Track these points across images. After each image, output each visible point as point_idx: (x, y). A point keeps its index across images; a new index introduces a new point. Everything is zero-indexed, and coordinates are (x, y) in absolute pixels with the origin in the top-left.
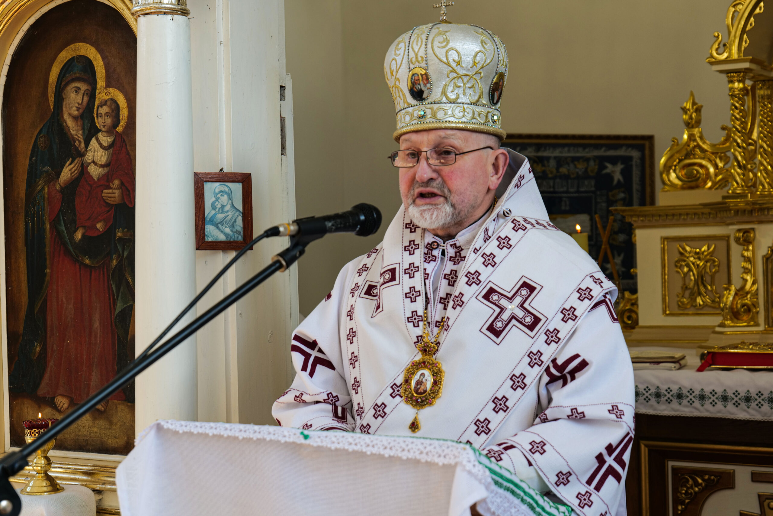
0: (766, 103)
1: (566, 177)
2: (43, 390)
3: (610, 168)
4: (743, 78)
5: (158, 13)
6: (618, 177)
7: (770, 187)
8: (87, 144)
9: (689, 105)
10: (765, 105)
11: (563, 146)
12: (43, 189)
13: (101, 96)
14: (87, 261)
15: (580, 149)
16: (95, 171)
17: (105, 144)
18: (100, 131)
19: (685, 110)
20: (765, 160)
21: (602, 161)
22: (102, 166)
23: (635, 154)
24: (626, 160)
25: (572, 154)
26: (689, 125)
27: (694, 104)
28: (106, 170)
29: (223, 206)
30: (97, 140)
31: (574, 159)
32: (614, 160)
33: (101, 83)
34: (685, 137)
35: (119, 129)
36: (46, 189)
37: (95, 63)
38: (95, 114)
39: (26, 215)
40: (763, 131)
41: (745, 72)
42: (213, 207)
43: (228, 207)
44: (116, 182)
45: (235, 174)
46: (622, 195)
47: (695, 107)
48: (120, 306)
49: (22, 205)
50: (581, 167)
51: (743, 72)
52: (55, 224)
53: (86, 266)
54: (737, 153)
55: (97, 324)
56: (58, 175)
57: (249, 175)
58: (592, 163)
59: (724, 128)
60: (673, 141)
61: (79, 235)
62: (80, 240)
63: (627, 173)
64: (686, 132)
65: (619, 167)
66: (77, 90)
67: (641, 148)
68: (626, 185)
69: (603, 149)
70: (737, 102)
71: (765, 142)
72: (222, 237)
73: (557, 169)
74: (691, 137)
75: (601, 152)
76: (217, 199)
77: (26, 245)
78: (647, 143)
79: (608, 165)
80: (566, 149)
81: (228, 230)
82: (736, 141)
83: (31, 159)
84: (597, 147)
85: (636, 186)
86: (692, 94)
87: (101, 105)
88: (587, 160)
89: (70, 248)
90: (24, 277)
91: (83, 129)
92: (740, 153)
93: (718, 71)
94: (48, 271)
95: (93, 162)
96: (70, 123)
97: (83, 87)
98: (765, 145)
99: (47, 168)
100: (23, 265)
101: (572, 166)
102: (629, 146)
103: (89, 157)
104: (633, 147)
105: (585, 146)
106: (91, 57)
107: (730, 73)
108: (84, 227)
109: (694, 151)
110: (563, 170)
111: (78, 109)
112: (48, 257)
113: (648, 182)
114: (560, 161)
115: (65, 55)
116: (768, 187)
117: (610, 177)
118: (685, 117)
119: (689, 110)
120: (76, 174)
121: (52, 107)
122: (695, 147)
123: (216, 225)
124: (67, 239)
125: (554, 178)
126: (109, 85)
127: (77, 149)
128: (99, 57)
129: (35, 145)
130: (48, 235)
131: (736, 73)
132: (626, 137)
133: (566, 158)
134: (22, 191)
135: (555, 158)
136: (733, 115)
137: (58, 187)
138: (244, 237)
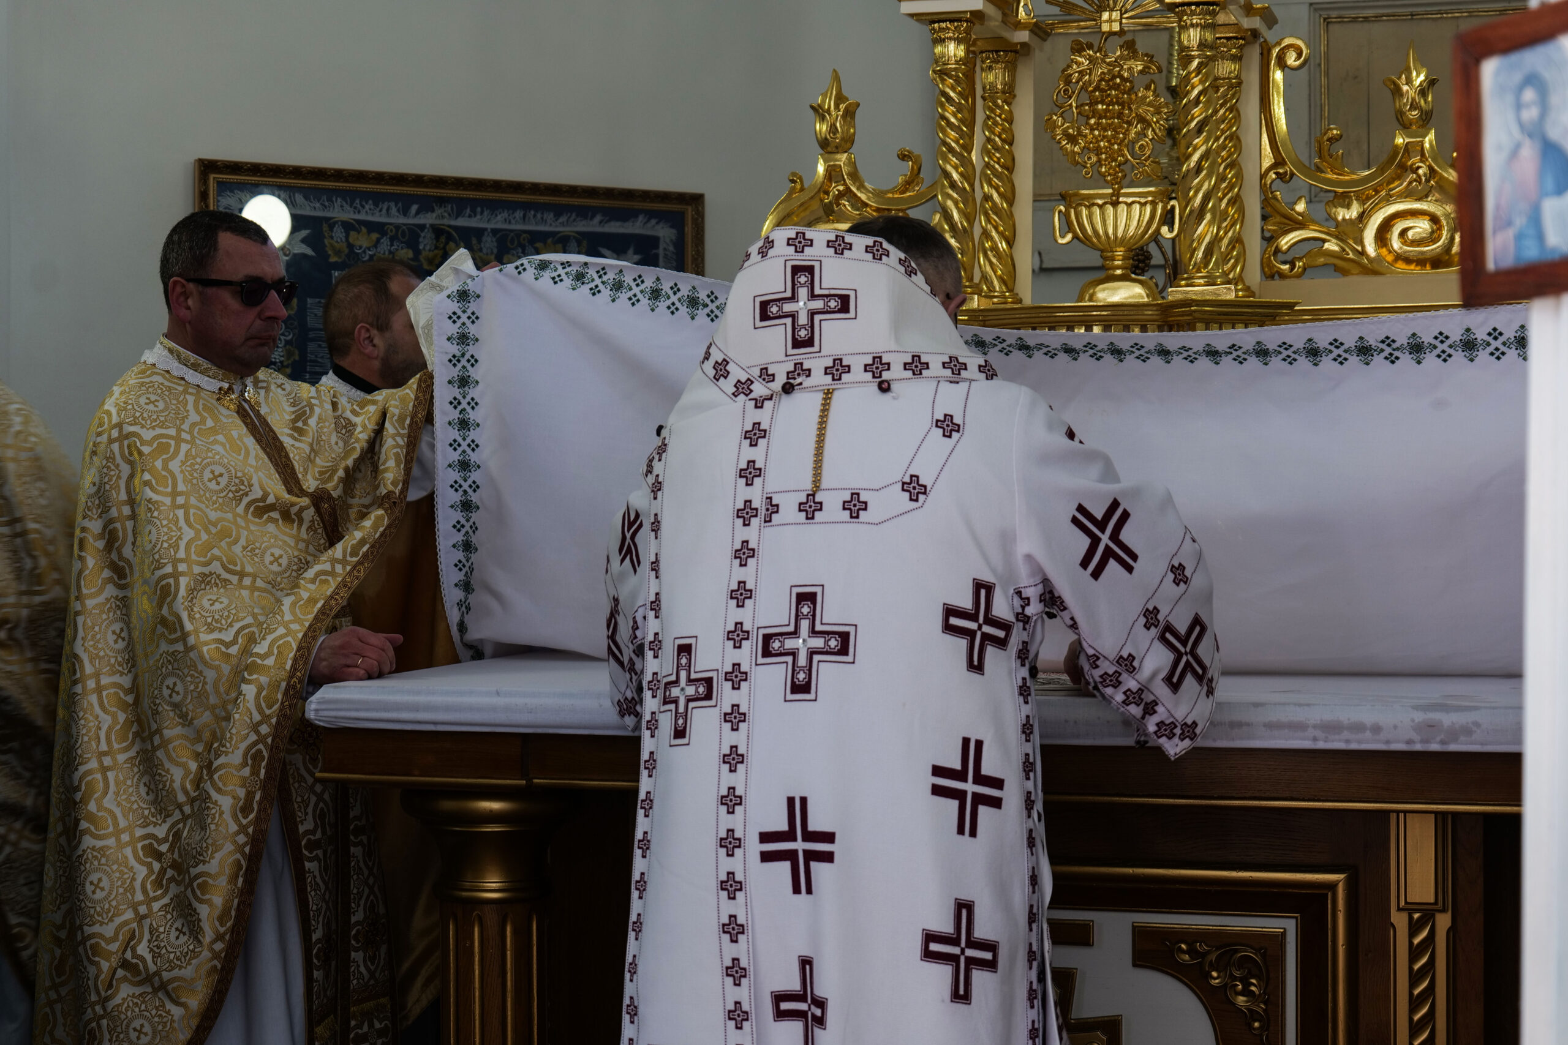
0: (999, 101)
4: (967, 34)
7: (1004, 289)
9: (830, 103)
10: (998, 106)
11: (512, 206)
15: (549, 216)
19: (819, 112)
20: (996, 228)
21: (594, 244)
23: (664, 233)
24: (646, 245)
25: (531, 226)
26: (825, 145)
27: (840, 98)
31: (538, 238)
32: (621, 245)
34: (821, 169)
40: (992, 163)
41: (971, 22)
47: (842, 107)
51: (967, 21)
54: (950, 203)
58: (573, 248)
59: (904, 157)
60: (793, 181)
64: (821, 161)
67: (676, 221)
69: (598, 218)
70: (953, 89)
71: (997, 189)
73: (499, 257)
74: (832, 173)
75: (594, 226)
78: (690, 211)
80: (519, 214)
82: (947, 175)
84: (585, 213)
86: (836, 77)
88: (563, 240)
92: (956, 203)
93: (912, 15)
98: (995, 196)
102: (651, 214)
104: (660, 216)
105: (559, 211)
107: (939, 21)
109: (838, 205)
114: (507, 241)
116: (1000, 287)
118: (822, 128)
119: (828, 111)
122: (841, 195)
131: (951, 21)
132: (645, 195)
133: (518, 234)
135: (495, 232)
136: (943, 117)
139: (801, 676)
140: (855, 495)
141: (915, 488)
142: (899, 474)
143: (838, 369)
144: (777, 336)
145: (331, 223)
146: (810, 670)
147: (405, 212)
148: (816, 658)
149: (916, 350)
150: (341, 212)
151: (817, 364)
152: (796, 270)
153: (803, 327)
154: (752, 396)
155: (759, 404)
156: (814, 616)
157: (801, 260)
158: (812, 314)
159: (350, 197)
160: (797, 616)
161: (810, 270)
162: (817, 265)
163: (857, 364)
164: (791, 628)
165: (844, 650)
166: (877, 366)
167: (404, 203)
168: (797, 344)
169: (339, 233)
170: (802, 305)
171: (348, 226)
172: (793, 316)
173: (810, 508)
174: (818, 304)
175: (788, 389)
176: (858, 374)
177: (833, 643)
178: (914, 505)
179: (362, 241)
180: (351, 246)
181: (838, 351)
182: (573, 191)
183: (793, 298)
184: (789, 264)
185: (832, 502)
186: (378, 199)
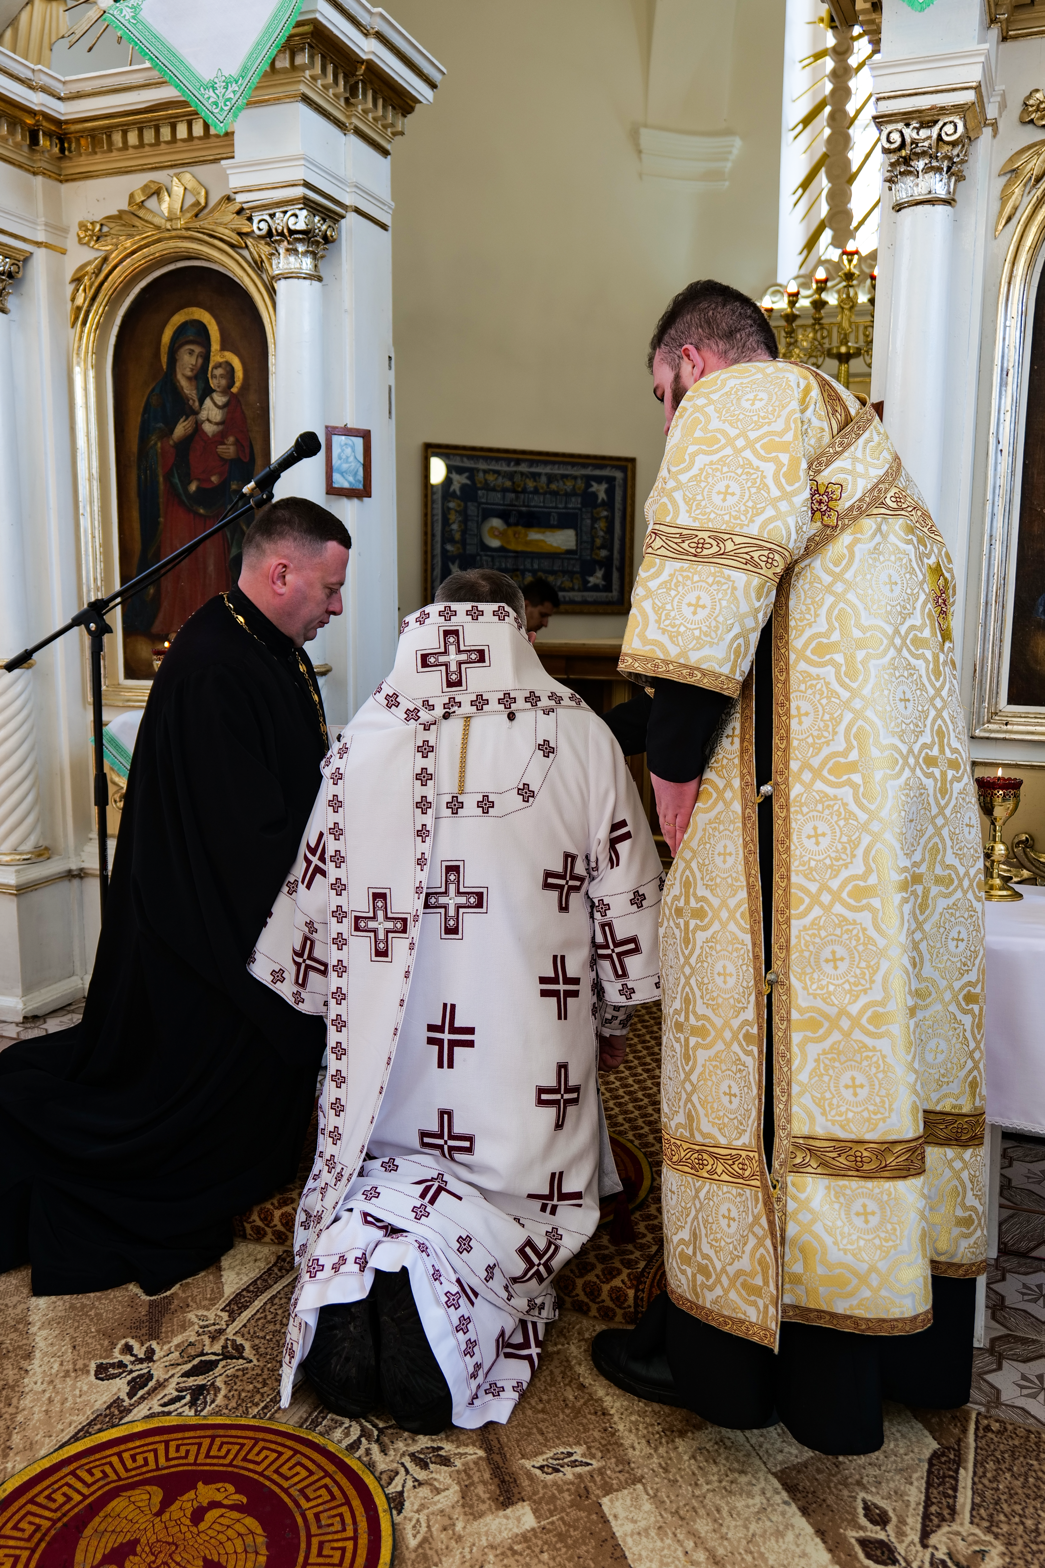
1: (555, 493)
2: (157, 627)
3: (595, 487)
5: (298, 278)
6: (602, 495)
8: (201, 402)
11: (553, 463)
12: (156, 444)
13: (217, 357)
14: (202, 511)
15: (569, 467)
16: (208, 428)
17: (220, 404)
18: (214, 391)
21: (588, 479)
22: (217, 424)
23: (619, 475)
24: (610, 480)
25: (561, 472)
28: (221, 427)
29: (348, 457)
30: (212, 399)
31: (564, 477)
32: (599, 480)
33: (215, 346)
35: (234, 390)
36: (159, 444)
37: (209, 328)
38: (209, 375)
39: (139, 468)
42: (340, 458)
43: (351, 459)
44: (231, 439)
45: (358, 430)
46: (605, 513)
48: (234, 552)
49: (134, 458)
50: (569, 484)
52: (168, 477)
53: (201, 515)
55: (211, 568)
56: (172, 431)
57: (369, 431)
58: (579, 481)
61: (193, 487)
62: (195, 492)
63: (610, 492)
65: (604, 486)
66: (191, 352)
67: (624, 470)
68: (609, 504)
69: (590, 468)
72: (346, 485)
73: (548, 485)
75: (588, 472)
76: (343, 451)
77: (139, 495)
78: (630, 466)
79: (594, 483)
80: (556, 466)
81: (351, 479)
83: (143, 415)
84: (584, 466)
85: (618, 505)
87: (216, 367)
88: (575, 478)
89: (184, 498)
90: (136, 525)
91: (197, 389)
94: (161, 519)
95: (208, 420)
96: (184, 383)
97: (197, 349)
99: (161, 425)
100: (135, 514)
101: (561, 483)
102: (613, 467)
103: (203, 415)
104: (618, 468)
105: (573, 465)
106: (205, 321)
108: (198, 480)
110: (553, 486)
111: (192, 370)
112: (161, 506)
113: (629, 501)
114: (551, 478)
115: (178, 319)
117: (595, 495)
120: (190, 431)
121: (165, 367)
123: (342, 474)
124: (181, 491)
125: (545, 494)
126: (224, 347)
127: (191, 408)
128: (213, 322)
129: (148, 404)
130: (162, 487)
132: (611, 458)
133: (556, 475)
134: (133, 445)
135: (546, 474)
137: (171, 442)
138: (364, 486)
139: (452, 923)
140: (486, 797)
141: (526, 793)
142: (515, 782)
143: (480, 702)
144: (434, 679)
145: (478, 470)
146: (458, 919)
147: (509, 465)
148: (461, 910)
149: (532, 688)
150: (482, 465)
151: (465, 698)
152: (447, 633)
153: (454, 672)
154: (420, 721)
155: (427, 728)
156: (459, 882)
157: (450, 626)
158: (460, 664)
159: (486, 459)
160: (446, 881)
161: (456, 633)
162: (460, 629)
163: (493, 698)
164: (443, 890)
165: (480, 905)
166: (507, 700)
167: (508, 461)
168: (450, 684)
169: (481, 474)
170: (453, 658)
171: (485, 472)
172: (447, 665)
173: (455, 806)
174: (463, 657)
175: (446, 716)
176: (494, 705)
177: (472, 900)
178: (526, 804)
179: (491, 478)
180: (486, 480)
181: (480, 689)
182: (580, 456)
183: (446, 652)
184: (442, 629)
185: (470, 802)
186: (497, 459)
